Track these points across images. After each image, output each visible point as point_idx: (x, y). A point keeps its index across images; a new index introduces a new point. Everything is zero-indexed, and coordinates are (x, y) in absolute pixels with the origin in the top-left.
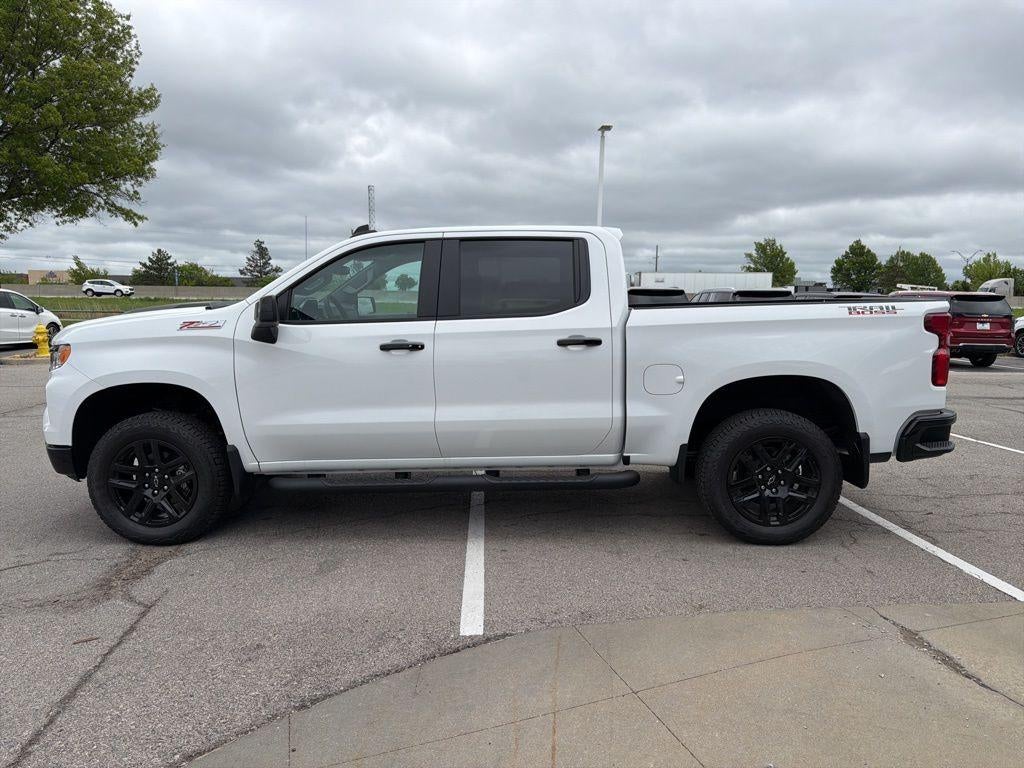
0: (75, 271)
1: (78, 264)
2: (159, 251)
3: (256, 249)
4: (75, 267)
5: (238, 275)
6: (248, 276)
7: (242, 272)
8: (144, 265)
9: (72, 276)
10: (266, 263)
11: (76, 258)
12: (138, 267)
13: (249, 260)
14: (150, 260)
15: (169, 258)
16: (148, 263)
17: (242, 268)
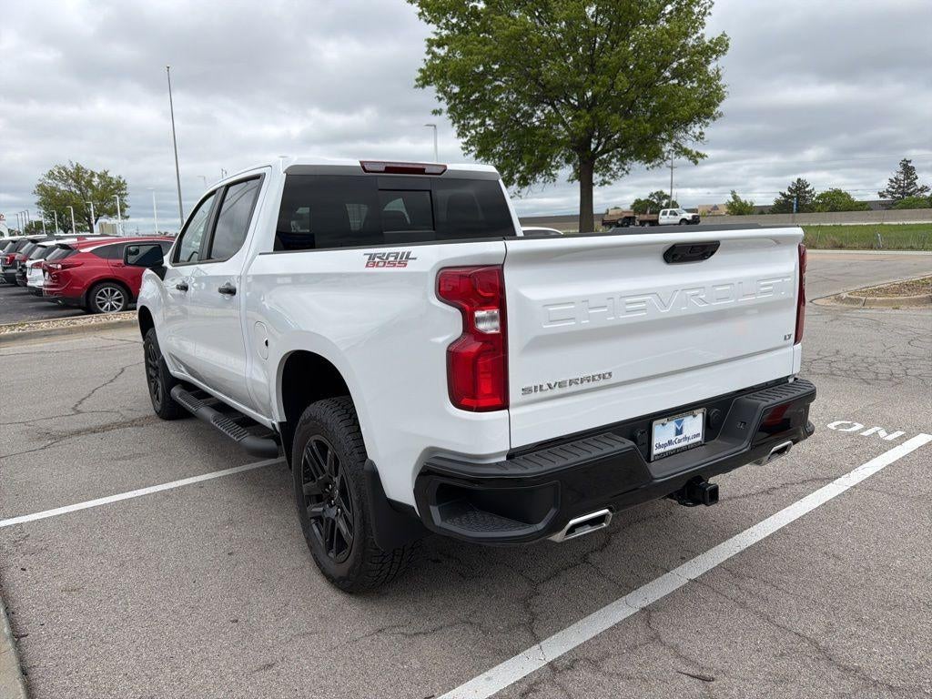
0: (732, 204)
1: (735, 197)
2: (799, 180)
3: (901, 169)
4: (732, 200)
5: (876, 198)
6: (889, 198)
7: (881, 195)
8: (783, 195)
9: (729, 208)
10: (912, 183)
11: (733, 192)
12: (779, 196)
13: (892, 181)
14: (790, 189)
15: (808, 186)
16: (788, 193)
17: (881, 191)
